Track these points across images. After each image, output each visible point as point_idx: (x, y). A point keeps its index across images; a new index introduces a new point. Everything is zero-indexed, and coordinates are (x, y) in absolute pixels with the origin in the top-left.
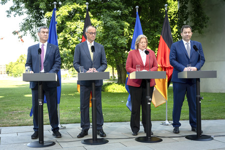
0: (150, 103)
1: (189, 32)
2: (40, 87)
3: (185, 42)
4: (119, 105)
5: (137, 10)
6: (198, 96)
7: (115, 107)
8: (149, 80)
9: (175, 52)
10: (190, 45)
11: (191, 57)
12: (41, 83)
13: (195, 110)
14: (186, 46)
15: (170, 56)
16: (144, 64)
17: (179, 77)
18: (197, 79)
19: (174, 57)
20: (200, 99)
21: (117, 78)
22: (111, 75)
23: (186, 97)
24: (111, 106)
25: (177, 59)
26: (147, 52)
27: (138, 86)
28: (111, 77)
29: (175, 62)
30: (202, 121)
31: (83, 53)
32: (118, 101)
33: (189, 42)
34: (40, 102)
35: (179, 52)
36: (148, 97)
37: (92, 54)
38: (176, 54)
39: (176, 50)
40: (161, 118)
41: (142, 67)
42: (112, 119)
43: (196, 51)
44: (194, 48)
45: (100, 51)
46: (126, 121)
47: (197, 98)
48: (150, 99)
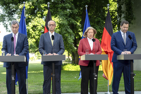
0: (96, 79)
2: (13, 66)
3: (122, 33)
4: (73, 80)
5: (86, 8)
6: (132, 73)
7: (70, 81)
8: (95, 61)
9: (114, 40)
11: (126, 44)
12: (13, 63)
13: (129, 83)
14: (123, 36)
15: (112, 43)
16: (92, 49)
17: (117, 59)
18: (131, 60)
19: (114, 44)
20: (133, 75)
21: (71, 60)
22: (67, 57)
23: (123, 74)
24: (67, 81)
25: (116, 45)
26: (94, 40)
27: (86, 65)
28: (67, 59)
29: (115, 48)
30: (135, 92)
31: (46, 40)
32: (72, 77)
34: (13, 78)
36: (94, 74)
37: (52, 41)
38: (116, 41)
39: (115, 39)
40: (104, 90)
41: (90, 51)
42: (67, 91)
43: (130, 39)
44: (129, 37)
45: (59, 39)
46: (78, 92)
47: (131, 74)
48: (96, 76)
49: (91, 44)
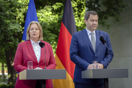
1: (96, 21)
8: (45, 82)
9: (76, 43)
10: (95, 36)
11: (97, 50)
15: (71, 49)
17: (82, 78)
26: (42, 45)
29: (77, 57)
33: (94, 32)
35: (82, 43)
39: (77, 42)
43: (103, 43)
49: (37, 51)
